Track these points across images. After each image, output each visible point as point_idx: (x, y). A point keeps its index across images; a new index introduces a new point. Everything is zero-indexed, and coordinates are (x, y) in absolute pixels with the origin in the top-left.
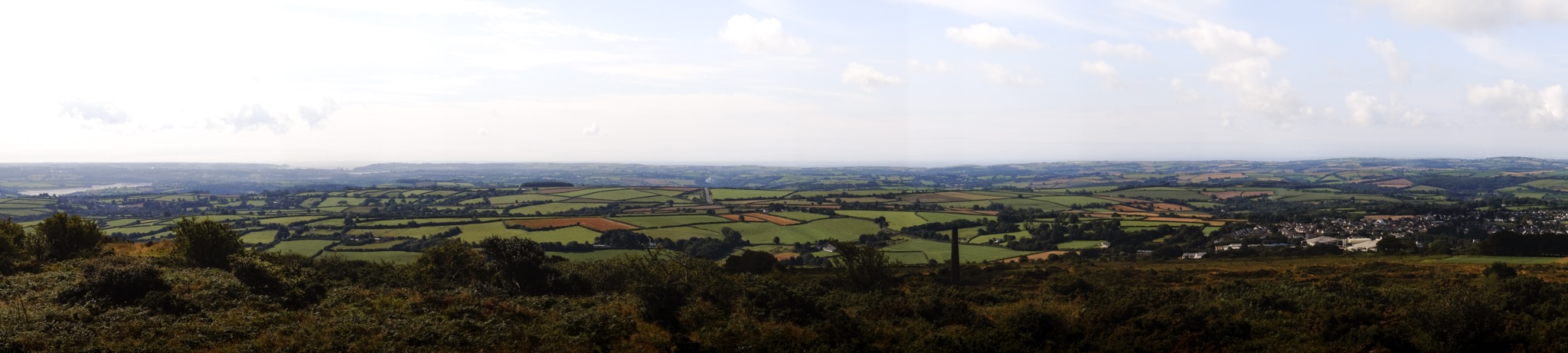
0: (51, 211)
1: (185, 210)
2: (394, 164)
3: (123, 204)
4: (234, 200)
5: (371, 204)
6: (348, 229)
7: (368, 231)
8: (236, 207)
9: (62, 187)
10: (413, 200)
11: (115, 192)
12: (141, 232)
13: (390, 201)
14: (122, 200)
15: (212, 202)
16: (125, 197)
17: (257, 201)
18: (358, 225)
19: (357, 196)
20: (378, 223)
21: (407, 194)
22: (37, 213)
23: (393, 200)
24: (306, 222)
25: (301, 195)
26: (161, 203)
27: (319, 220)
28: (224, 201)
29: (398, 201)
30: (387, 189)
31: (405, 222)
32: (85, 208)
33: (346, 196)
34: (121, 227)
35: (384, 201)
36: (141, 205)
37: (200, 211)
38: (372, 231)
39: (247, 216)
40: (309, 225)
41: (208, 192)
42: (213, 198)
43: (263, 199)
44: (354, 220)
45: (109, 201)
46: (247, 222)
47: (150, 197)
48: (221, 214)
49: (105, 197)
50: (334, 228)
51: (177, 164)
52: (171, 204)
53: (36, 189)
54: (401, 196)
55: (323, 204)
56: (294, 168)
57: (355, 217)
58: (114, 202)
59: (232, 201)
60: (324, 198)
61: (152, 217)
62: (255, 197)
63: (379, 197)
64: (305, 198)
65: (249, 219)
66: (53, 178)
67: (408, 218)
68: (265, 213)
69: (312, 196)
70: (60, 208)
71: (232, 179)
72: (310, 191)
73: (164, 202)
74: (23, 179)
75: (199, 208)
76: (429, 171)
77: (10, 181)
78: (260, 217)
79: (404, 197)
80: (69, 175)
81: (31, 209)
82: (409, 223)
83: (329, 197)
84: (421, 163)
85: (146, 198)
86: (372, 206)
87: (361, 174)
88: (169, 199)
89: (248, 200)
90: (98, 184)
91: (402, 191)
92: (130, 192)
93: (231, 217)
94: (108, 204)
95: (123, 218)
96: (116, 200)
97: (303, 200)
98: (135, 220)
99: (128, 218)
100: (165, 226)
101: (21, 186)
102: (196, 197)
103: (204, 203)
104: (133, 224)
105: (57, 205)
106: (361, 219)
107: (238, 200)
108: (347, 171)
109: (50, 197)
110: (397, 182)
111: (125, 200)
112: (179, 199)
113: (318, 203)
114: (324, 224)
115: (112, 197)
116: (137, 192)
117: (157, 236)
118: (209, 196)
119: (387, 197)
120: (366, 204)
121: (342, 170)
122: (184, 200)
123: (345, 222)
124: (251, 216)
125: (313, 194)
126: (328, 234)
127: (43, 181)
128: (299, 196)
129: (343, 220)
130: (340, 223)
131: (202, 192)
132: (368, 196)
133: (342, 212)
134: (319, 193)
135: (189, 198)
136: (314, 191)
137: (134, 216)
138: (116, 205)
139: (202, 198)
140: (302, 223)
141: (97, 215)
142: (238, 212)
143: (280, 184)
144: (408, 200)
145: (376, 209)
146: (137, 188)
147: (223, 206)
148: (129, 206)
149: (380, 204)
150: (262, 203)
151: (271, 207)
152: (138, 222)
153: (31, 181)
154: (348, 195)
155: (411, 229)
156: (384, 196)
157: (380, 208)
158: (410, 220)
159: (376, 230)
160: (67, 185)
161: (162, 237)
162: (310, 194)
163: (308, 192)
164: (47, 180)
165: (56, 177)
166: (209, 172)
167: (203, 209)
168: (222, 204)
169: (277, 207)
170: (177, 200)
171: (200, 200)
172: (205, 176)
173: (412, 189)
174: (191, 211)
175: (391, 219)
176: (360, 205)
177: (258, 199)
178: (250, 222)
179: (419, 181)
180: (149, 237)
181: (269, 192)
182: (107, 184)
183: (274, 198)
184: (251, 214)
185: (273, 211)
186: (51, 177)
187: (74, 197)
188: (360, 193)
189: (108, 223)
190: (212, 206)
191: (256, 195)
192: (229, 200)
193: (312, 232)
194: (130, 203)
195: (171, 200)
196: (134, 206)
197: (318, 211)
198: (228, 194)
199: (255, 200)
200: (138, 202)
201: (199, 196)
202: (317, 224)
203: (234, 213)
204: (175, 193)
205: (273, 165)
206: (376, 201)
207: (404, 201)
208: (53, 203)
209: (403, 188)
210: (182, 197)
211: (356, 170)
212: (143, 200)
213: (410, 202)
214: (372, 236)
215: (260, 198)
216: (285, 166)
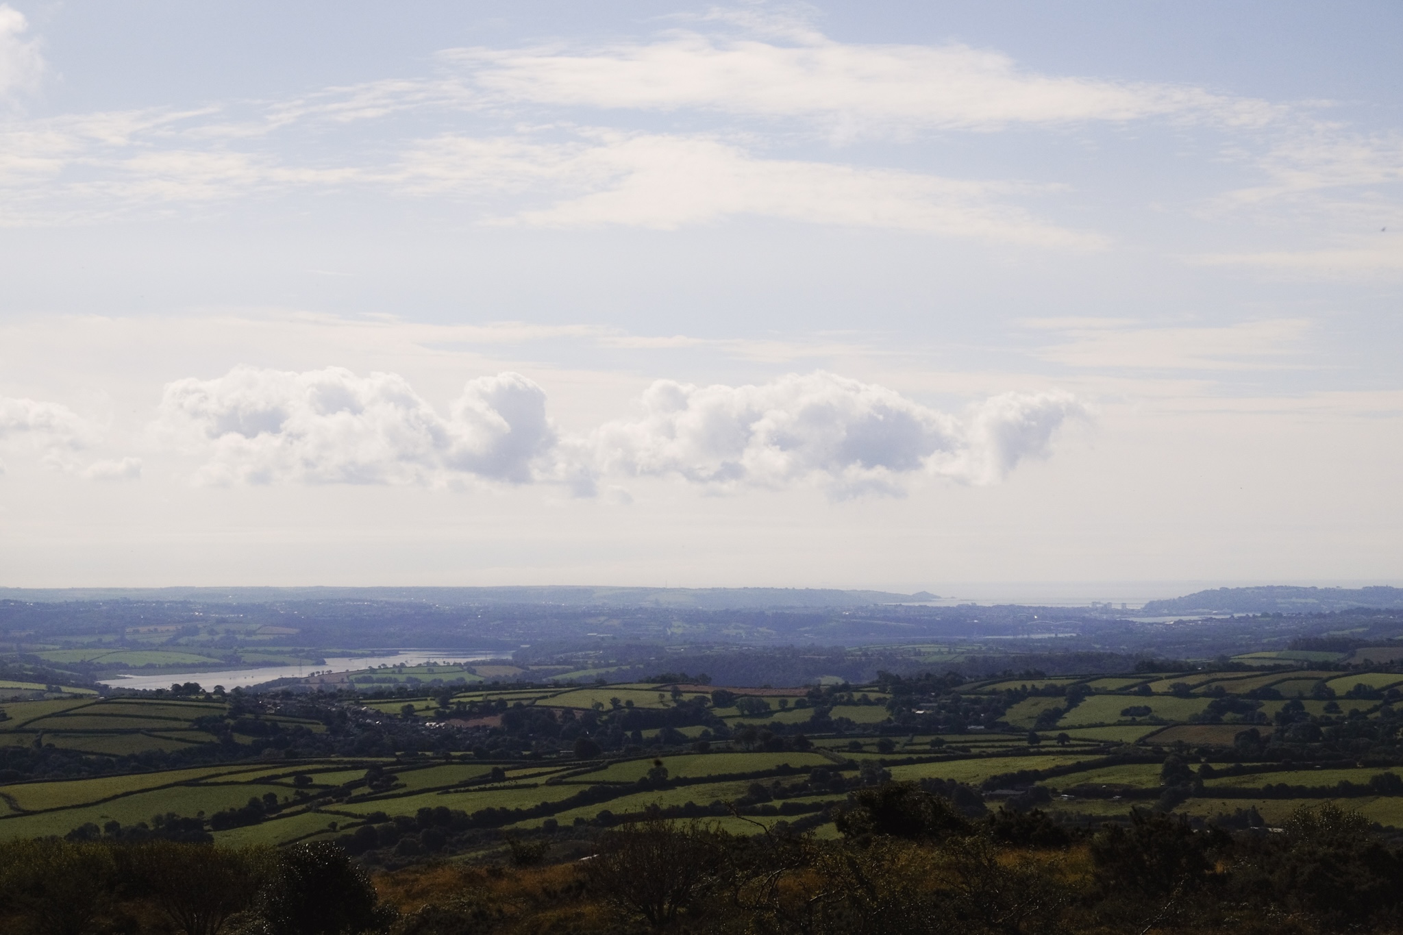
0: (215, 739)
1: (637, 735)
2: (1271, 591)
3: (440, 717)
4: (791, 702)
5: (1229, 716)
6: (1178, 798)
7: (1245, 804)
8: (804, 727)
9: (233, 663)
10: (1363, 705)
11: (402, 678)
12: (511, 807)
13: (1286, 708)
14: (434, 704)
15: (719, 712)
16: (444, 693)
17: (863, 709)
18: (1208, 783)
19: (1182, 692)
20: (1275, 779)
21: (1342, 685)
22: (170, 747)
23: (1296, 703)
24: (1038, 775)
25: (1003, 686)
26: (559, 713)
27: (1079, 767)
28: (759, 709)
29: (1315, 709)
30: (1275, 669)
31: (1360, 776)
32: (320, 728)
33: (1146, 692)
34: (445, 790)
35: (1270, 708)
36: (494, 722)
37: (685, 739)
38: (1258, 803)
39: (847, 756)
40: (1049, 782)
41: (704, 680)
42: (723, 699)
43: (879, 702)
44: (1195, 768)
45: (396, 707)
46: (847, 775)
47: (526, 696)
48: (760, 750)
49: (380, 695)
50: (1129, 793)
51: (587, 592)
52: (592, 715)
53: (150, 669)
54: (1328, 695)
55: (1070, 718)
56: (954, 604)
57: (1196, 760)
58: (409, 711)
59: (784, 708)
60: (1076, 697)
61: (537, 760)
62: (857, 696)
63: (1253, 694)
64: (1016, 697)
65: (852, 765)
66: (203, 637)
67: (1367, 765)
68: (892, 744)
69: (1036, 693)
70: (242, 728)
71: (763, 638)
72: (1029, 676)
73: (568, 711)
74: (107, 638)
75: (681, 730)
76: (1389, 612)
77: (68, 646)
78: (888, 757)
79: (1331, 695)
80: (254, 627)
81: (149, 732)
82: (1376, 780)
83: (1091, 694)
84: (1360, 587)
85: (511, 699)
86: (1234, 722)
87: (1170, 620)
88: (581, 700)
89: (835, 703)
90: (343, 655)
91: (1325, 675)
92: (447, 678)
93: (796, 759)
94: (390, 717)
95: (449, 761)
96: (418, 705)
97: (1009, 704)
98: (486, 769)
99: (464, 760)
100: (587, 788)
101: (104, 661)
102: (668, 695)
103: (694, 713)
104: (483, 780)
105: (232, 722)
106: (1216, 766)
107: (800, 705)
108: (1124, 612)
109: (208, 696)
110: (1295, 646)
111: (444, 704)
112: (615, 701)
113: (1058, 714)
114: (1097, 780)
115: (401, 694)
116: (469, 678)
117: (565, 819)
118: (708, 691)
119: (1276, 696)
120: (1212, 718)
121: (1106, 609)
122: (629, 703)
123: (1164, 775)
124: (858, 757)
125: (1040, 684)
126: (1112, 813)
127: (172, 644)
128: (994, 692)
129: (1159, 768)
130: (1148, 776)
131: (685, 679)
132: (1220, 693)
133: (1142, 741)
134: (1059, 683)
135: (647, 698)
136: (1040, 675)
137: (481, 756)
138: (416, 719)
139: (686, 697)
140: (1026, 777)
141: (361, 751)
142: (817, 743)
143: (918, 654)
144: (1346, 707)
145: (1254, 735)
146: (470, 668)
147: (757, 722)
148: (457, 723)
149: (1262, 715)
150: (879, 715)
151: (908, 727)
152: (498, 776)
153: (135, 646)
154: (1155, 686)
155: (1384, 801)
156: (1269, 693)
157: (1264, 731)
158: (1380, 772)
159: (1269, 802)
160: (248, 658)
161: (579, 821)
162: (1029, 684)
163: (1021, 678)
164: (183, 640)
165: (212, 632)
166: (693, 617)
167: (693, 731)
168: (752, 715)
169: (929, 726)
170: (608, 706)
171: (682, 704)
172: (677, 629)
173: (1358, 670)
174: (657, 739)
175: (1312, 768)
176: (1197, 720)
177: (866, 702)
178: (857, 773)
179: (1367, 645)
180: (540, 822)
181: (897, 680)
182: (373, 655)
183: (915, 697)
184: (856, 748)
185: (917, 739)
186: (196, 631)
187: (286, 693)
188: (1190, 680)
189: (402, 778)
190: (720, 721)
191: (857, 689)
192: (774, 705)
193: (1061, 808)
194: (461, 713)
195: (588, 704)
196: (472, 723)
197: (1063, 738)
198: (767, 687)
199: (855, 704)
200: (487, 709)
201: (676, 693)
202: (1073, 780)
203: (803, 746)
204: (600, 684)
205: (884, 595)
206: (1244, 706)
207: (1333, 708)
208: (217, 713)
209: (1325, 666)
210: (623, 696)
211: (1153, 608)
212: (502, 703)
213: (1354, 713)
214: (1259, 821)
215: (873, 696)
216: (924, 596)
